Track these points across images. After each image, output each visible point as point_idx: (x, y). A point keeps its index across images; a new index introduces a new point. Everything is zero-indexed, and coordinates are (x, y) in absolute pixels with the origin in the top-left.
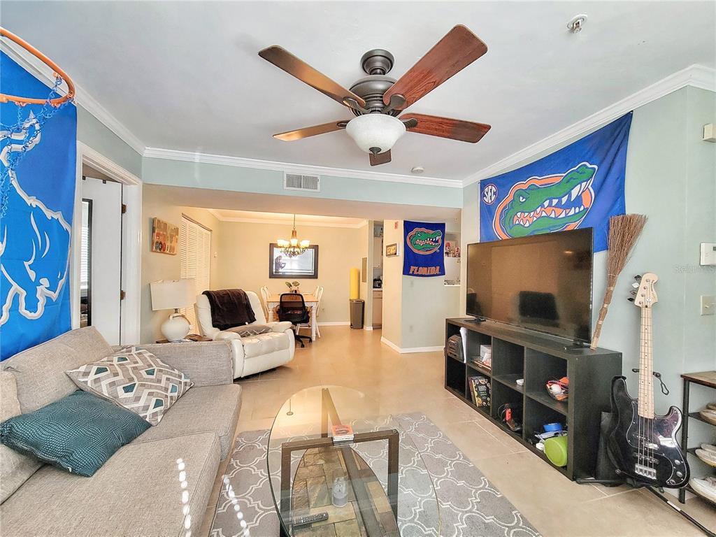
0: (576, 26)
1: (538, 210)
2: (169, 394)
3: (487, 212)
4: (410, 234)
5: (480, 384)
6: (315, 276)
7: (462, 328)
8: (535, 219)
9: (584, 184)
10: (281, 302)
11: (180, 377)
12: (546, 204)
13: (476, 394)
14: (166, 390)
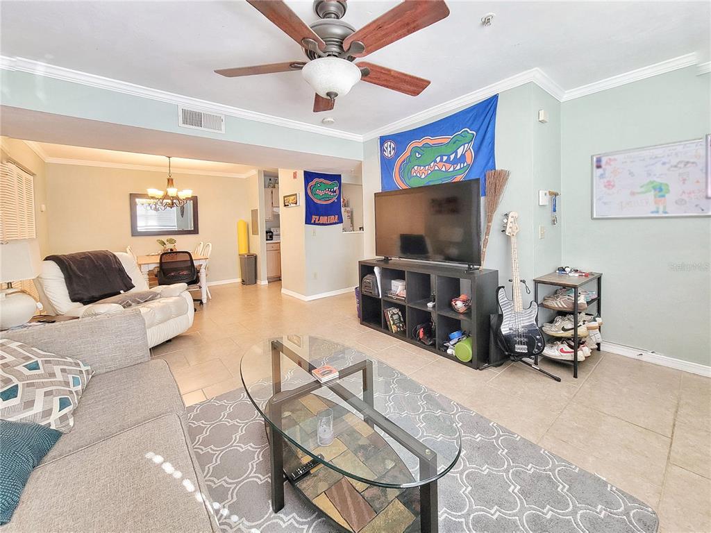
0: (487, 22)
1: (432, 164)
2: (73, 389)
3: (387, 165)
4: (311, 184)
5: (394, 314)
6: (195, 231)
7: (375, 268)
8: (429, 172)
9: (466, 145)
10: (161, 263)
11: (78, 365)
12: (438, 159)
13: (392, 323)
14: (67, 384)
